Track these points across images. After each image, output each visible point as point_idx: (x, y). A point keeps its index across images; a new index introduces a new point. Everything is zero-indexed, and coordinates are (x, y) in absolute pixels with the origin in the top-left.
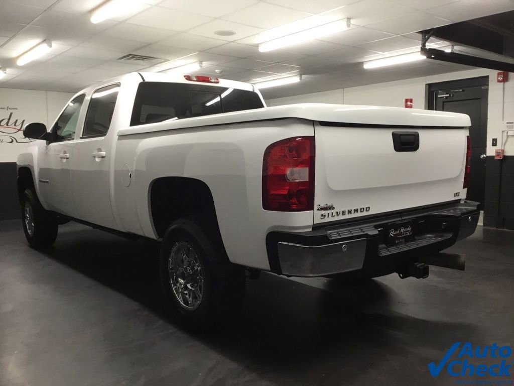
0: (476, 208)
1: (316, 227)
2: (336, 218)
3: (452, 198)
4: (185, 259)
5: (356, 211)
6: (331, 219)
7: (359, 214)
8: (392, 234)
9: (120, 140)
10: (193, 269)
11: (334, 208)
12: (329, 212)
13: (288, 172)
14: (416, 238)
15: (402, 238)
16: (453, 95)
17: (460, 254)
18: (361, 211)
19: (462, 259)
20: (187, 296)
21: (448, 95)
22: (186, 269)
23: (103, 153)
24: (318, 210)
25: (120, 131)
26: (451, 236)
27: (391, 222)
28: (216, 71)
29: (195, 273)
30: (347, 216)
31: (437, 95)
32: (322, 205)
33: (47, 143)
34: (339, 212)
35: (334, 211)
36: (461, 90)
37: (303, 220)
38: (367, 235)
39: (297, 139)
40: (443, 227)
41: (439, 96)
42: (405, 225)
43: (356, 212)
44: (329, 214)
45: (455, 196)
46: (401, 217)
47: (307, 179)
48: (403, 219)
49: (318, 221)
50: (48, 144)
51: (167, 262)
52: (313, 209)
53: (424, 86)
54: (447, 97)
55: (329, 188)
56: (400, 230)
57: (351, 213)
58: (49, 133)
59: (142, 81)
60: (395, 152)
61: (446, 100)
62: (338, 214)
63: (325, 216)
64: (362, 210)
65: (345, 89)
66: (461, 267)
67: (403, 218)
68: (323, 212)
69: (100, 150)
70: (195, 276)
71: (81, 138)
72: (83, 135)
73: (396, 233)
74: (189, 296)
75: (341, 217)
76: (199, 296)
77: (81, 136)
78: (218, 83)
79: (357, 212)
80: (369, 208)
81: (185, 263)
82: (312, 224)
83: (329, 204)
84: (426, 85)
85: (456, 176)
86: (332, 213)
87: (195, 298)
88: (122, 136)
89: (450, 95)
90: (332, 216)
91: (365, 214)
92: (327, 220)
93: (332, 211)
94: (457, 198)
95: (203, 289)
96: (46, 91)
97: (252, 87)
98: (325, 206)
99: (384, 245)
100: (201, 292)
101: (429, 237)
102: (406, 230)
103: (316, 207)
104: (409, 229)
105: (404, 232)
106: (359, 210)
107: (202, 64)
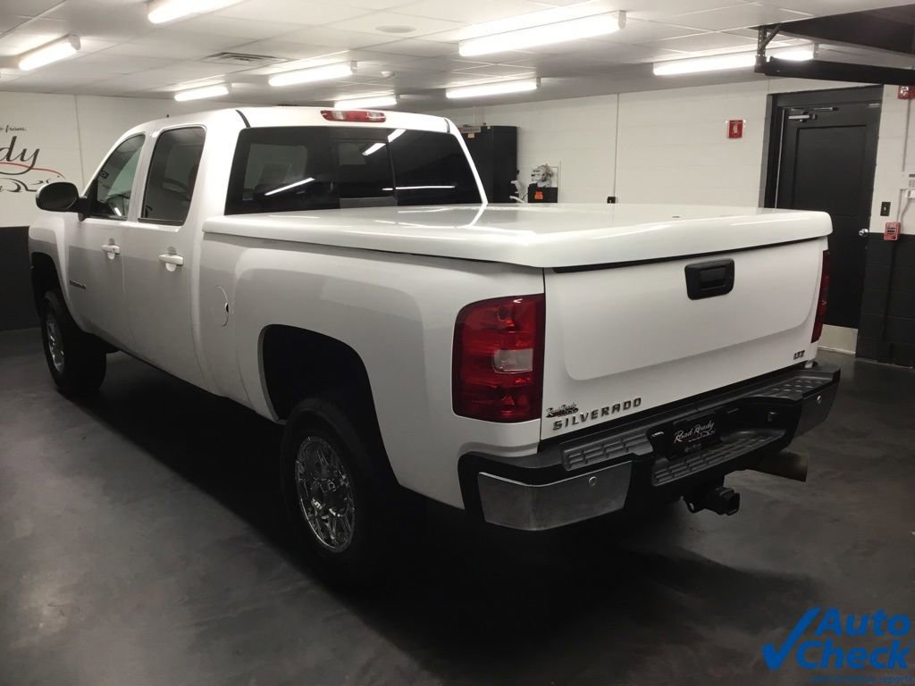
0: (830, 379)
1: (544, 445)
2: (581, 426)
3: (791, 362)
4: (324, 463)
5: (617, 408)
6: (571, 429)
7: (622, 413)
8: (678, 438)
9: (207, 239)
10: (337, 482)
11: (577, 409)
12: (567, 416)
13: (497, 354)
14: (722, 439)
15: (696, 442)
16: (816, 116)
17: (800, 454)
18: (625, 408)
19: (802, 464)
20: (328, 525)
21: (807, 117)
22: (325, 485)
23: (179, 259)
24: (549, 416)
25: (206, 224)
26: (783, 434)
27: (680, 419)
28: (383, 73)
29: (341, 490)
30: (601, 420)
31: (787, 115)
32: (556, 408)
33: (79, 216)
34: (585, 416)
35: (577, 415)
36: (831, 108)
37: (521, 437)
38: (632, 456)
39: (515, 301)
40: (770, 420)
41: (790, 118)
42: (703, 421)
43: (616, 411)
44: (567, 420)
45: (795, 358)
46: (696, 407)
47: (529, 368)
48: (699, 412)
49: (549, 433)
50: (82, 219)
51: (293, 467)
52: (539, 415)
53: (765, 97)
54: (804, 120)
55: (570, 378)
56: (693, 431)
57: (608, 414)
58: (83, 200)
59: (244, 127)
60: (689, 300)
61: (804, 125)
62: (583, 418)
63: (561, 425)
64: (627, 405)
65: (620, 95)
66: (801, 477)
67: (700, 409)
68: (557, 419)
69: (173, 252)
70: (341, 496)
71: (140, 221)
72: (142, 216)
73: (687, 435)
74: (331, 525)
75: (590, 423)
76: (347, 528)
77: (139, 216)
78: (383, 120)
79: (618, 410)
80: (640, 399)
81: (325, 471)
82: (538, 441)
83: (569, 404)
84: (769, 95)
85: (800, 323)
86: (574, 418)
87: (340, 529)
88: (211, 235)
89: (811, 115)
90: (574, 423)
91: (633, 411)
92: (564, 431)
93: (574, 415)
94: (799, 360)
95: (353, 519)
96: (75, 95)
97: (445, 123)
98: (562, 409)
99: (665, 460)
100: (350, 522)
101: (744, 436)
102: (704, 428)
103: (545, 413)
104: (710, 425)
105: (700, 431)
106: (622, 407)
107: (356, 66)
